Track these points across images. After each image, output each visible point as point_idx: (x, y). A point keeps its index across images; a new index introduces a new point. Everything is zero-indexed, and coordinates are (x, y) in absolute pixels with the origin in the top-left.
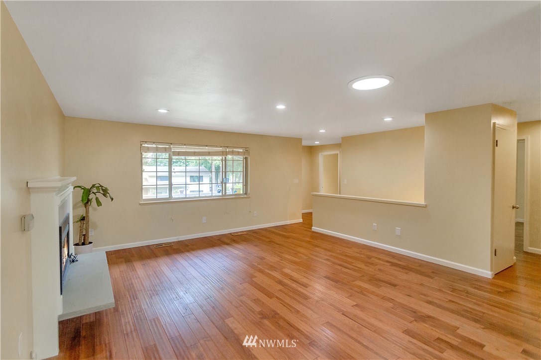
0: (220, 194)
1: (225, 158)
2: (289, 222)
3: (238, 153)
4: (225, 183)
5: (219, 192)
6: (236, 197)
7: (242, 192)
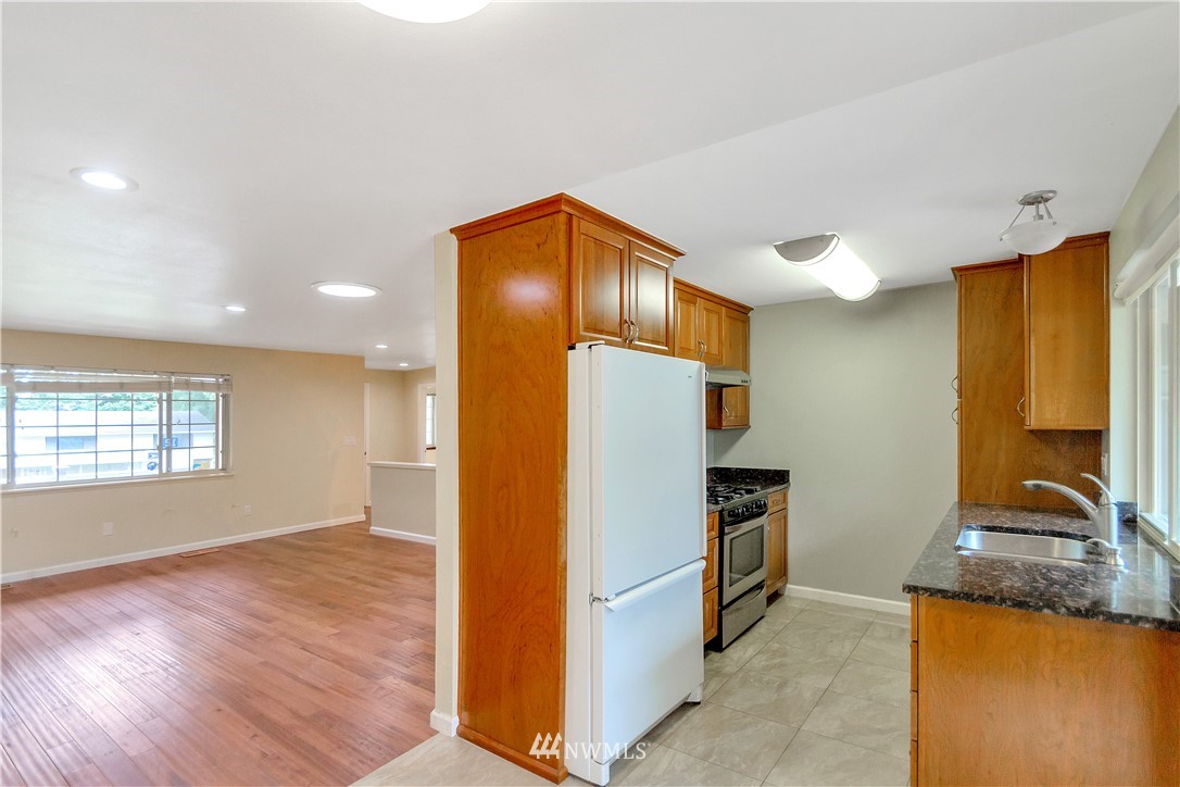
0: (156, 472)
1: (169, 396)
2: (332, 522)
3: (203, 387)
4: (169, 450)
5: (152, 468)
6: (198, 476)
7: (213, 466)
